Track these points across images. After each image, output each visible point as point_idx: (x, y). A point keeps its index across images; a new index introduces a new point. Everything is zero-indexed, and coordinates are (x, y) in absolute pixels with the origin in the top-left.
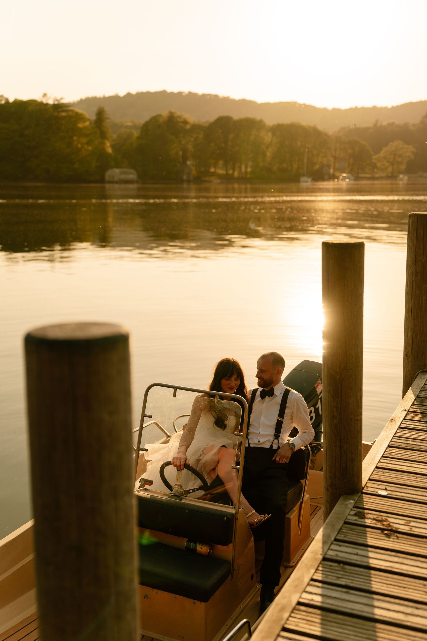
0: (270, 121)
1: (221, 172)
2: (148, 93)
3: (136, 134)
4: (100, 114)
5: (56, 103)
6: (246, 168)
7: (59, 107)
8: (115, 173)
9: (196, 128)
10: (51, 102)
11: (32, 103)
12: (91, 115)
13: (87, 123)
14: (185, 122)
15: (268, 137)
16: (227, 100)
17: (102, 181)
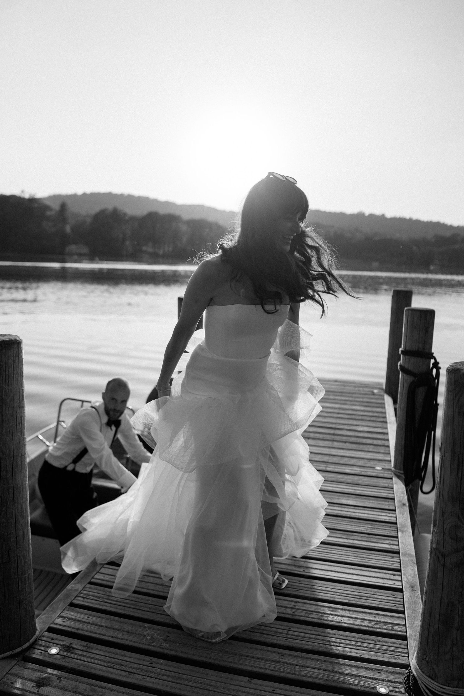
0: (186, 216)
1: (150, 250)
2: (99, 194)
3: (89, 221)
4: (63, 206)
5: (31, 198)
6: (168, 249)
7: (32, 200)
8: (73, 248)
9: (133, 219)
10: (27, 196)
11: (13, 197)
12: (56, 206)
13: (53, 213)
14: (125, 214)
15: (184, 228)
16: (155, 202)
17: (63, 253)
